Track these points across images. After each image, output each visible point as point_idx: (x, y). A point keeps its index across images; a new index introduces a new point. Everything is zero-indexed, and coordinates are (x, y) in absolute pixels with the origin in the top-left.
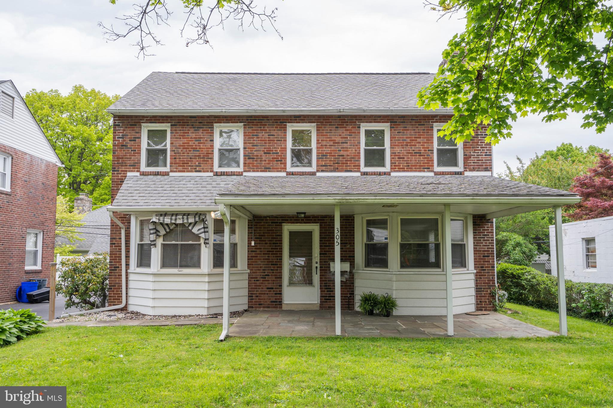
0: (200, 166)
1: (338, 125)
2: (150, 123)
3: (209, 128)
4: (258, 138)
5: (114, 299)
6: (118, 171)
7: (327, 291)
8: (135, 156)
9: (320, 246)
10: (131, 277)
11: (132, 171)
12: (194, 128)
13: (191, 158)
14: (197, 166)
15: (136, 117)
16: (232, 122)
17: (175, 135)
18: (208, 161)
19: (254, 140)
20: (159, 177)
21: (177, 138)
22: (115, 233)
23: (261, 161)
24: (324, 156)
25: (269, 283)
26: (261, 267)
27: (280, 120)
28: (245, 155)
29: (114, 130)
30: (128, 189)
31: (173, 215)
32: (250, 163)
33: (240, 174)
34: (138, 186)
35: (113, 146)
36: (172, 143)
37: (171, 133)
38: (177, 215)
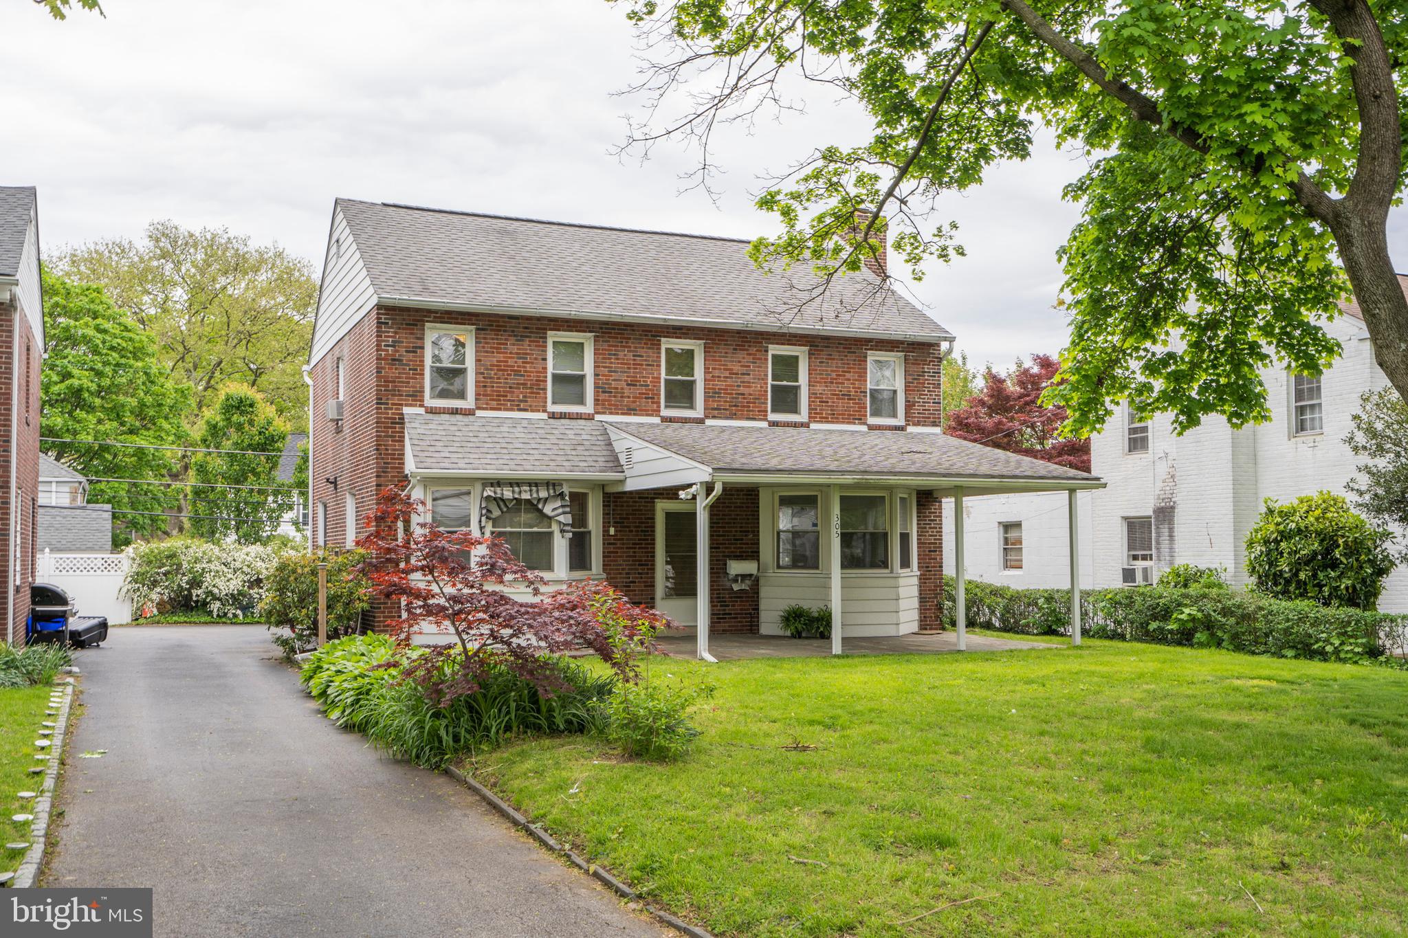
0: (526, 401)
1: (737, 345)
2: (441, 322)
3: (541, 338)
4: (618, 359)
5: (384, 626)
6: (387, 404)
7: (721, 605)
8: (416, 379)
9: (711, 536)
11: (411, 405)
12: (515, 336)
13: (510, 387)
14: (521, 401)
15: (417, 310)
16: (578, 331)
17: (484, 347)
18: (539, 393)
19: (611, 363)
20: (459, 417)
21: (487, 352)
23: (622, 397)
24: (716, 393)
25: (635, 595)
26: (623, 569)
27: (650, 331)
28: (596, 387)
29: (377, 331)
30: (422, 437)
31: (511, 485)
32: (604, 400)
33: (590, 418)
34: (433, 432)
35: (377, 359)
36: (480, 360)
37: (476, 343)
38: (518, 485)
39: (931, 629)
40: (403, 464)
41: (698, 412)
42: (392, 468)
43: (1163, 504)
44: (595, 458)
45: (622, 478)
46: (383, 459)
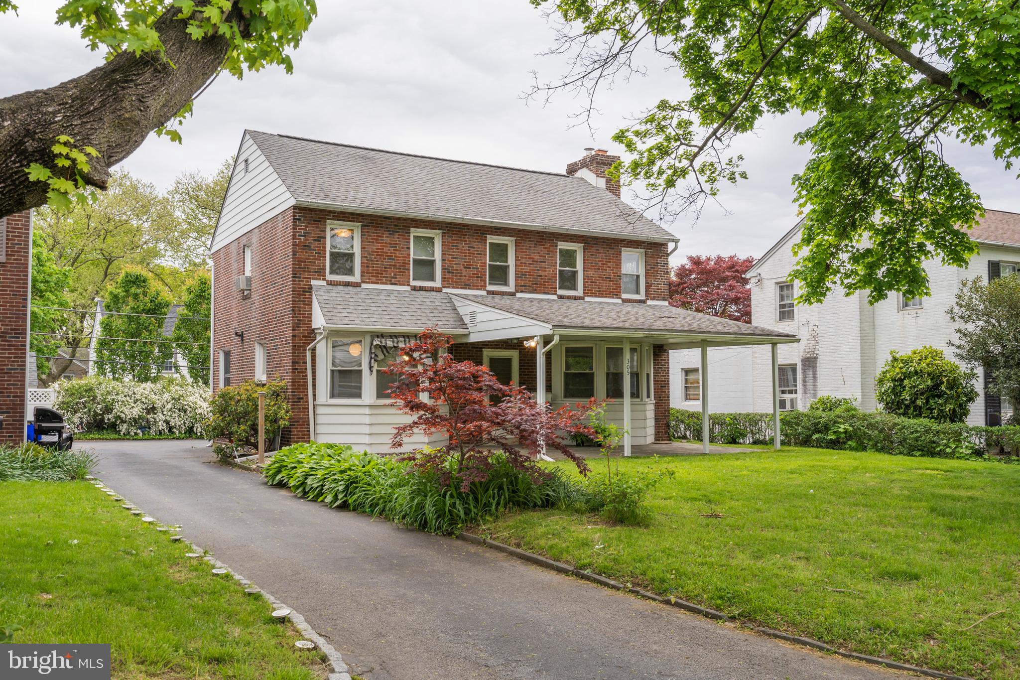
0: (396, 278)
1: (537, 241)
2: (338, 220)
3: (406, 233)
4: (458, 249)
6: (300, 278)
8: (320, 260)
9: (520, 375)
10: (320, 410)
11: (317, 279)
12: (389, 231)
13: (385, 268)
14: (393, 278)
15: (321, 211)
16: (431, 229)
17: (367, 238)
18: (404, 272)
19: (454, 252)
20: (350, 288)
21: (369, 242)
22: (298, 356)
23: (460, 276)
24: (523, 275)
27: (480, 230)
28: (444, 269)
29: (293, 225)
30: (327, 302)
31: (391, 337)
32: (449, 278)
33: (439, 290)
34: (334, 298)
35: (293, 245)
36: (364, 248)
37: (362, 235)
38: (396, 337)
39: (662, 440)
40: (311, 321)
41: (511, 288)
42: (303, 324)
43: (808, 356)
44: (447, 319)
45: (467, 333)
46: (297, 317)
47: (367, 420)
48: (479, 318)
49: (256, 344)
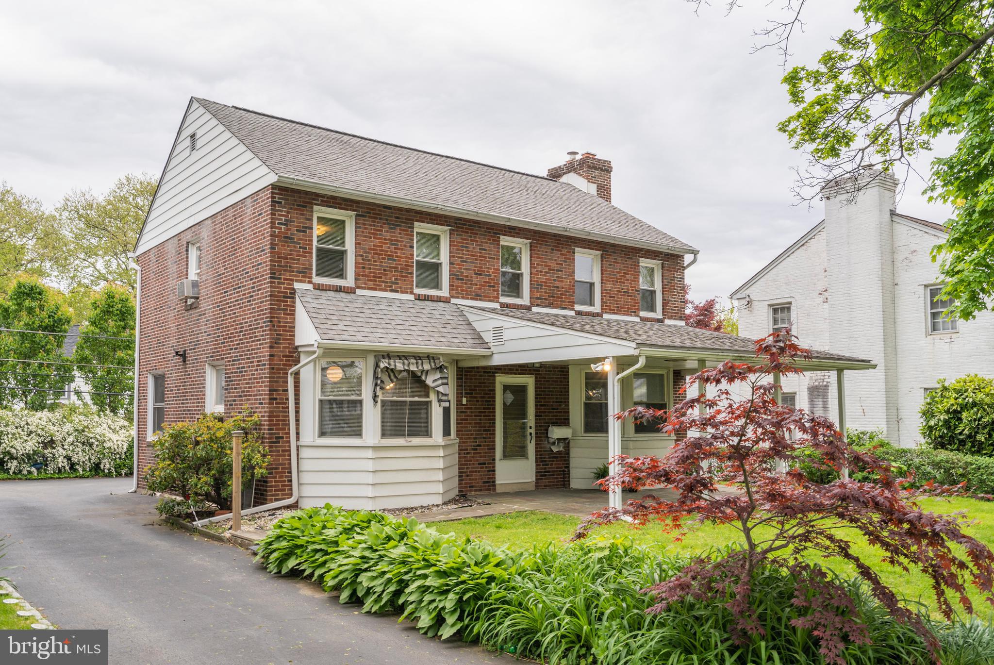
0: (397, 284)
1: (554, 246)
2: (327, 206)
3: (409, 227)
4: (468, 251)
5: (276, 491)
7: (543, 465)
8: (305, 257)
9: (536, 405)
10: (304, 453)
11: (301, 281)
12: (388, 224)
13: (385, 270)
14: (393, 283)
15: (307, 193)
16: (438, 224)
17: (363, 232)
18: (407, 277)
19: (463, 254)
20: (343, 295)
21: (366, 236)
22: (277, 382)
23: (471, 284)
24: (539, 285)
25: (481, 457)
26: (472, 434)
27: (493, 229)
28: (452, 274)
29: (272, 210)
30: (317, 311)
31: (400, 357)
32: (458, 286)
33: (447, 301)
34: (326, 307)
35: (271, 236)
36: (360, 244)
37: (356, 227)
38: (406, 358)
40: (294, 336)
41: (525, 300)
42: (284, 339)
43: (816, 384)
44: (464, 336)
45: (489, 354)
46: (275, 330)
47: (370, 465)
48: (507, 335)
49: (207, 366)
